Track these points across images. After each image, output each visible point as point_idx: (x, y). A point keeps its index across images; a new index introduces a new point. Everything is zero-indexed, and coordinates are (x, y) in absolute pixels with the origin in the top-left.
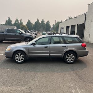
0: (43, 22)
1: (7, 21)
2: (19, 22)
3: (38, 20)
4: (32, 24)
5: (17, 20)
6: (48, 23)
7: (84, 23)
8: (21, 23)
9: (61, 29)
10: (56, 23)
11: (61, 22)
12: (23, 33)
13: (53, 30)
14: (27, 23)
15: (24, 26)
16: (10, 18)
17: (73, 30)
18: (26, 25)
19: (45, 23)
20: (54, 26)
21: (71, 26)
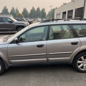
0: (38, 9)
1: (3, 10)
2: (15, 10)
3: (33, 8)
4: (28, 12)
5: (13, 8)
6: (43, 10)
7: (83, 6)
8: (17, 11)
9: (57, 15)
10: (51, 10)
11: (56, 8)
12: (14, 21)
13: (49, 17)
14: (23, 11)
15: (20, 15)
16: (5, 7)
17: (70, 15)
18: (22, 13)
19: (41, 10)
20: (49, 13)
21: (68, 11)
